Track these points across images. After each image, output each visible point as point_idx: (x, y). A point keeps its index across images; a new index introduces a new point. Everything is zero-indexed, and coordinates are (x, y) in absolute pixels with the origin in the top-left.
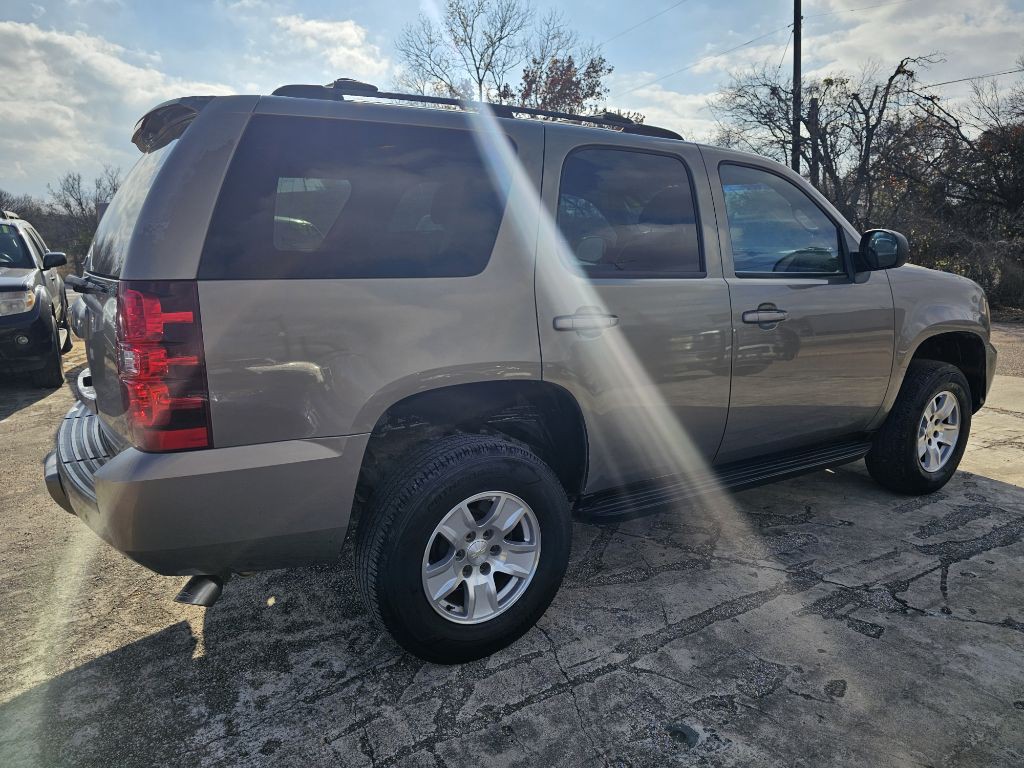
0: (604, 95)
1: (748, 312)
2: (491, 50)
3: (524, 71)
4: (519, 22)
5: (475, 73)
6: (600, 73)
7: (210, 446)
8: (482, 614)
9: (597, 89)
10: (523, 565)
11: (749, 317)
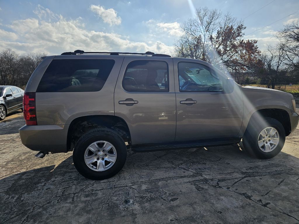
0: (243, 36)
1: (182, 101)
2: (208, 26)
3: (218, 31)
4: (217, 17)
5: (203, 33)
6: (242, 29)
7: (37, 125)
8: (101, 169)
9: (241, 34)
10: (112, 159)
11: (182, 102)
